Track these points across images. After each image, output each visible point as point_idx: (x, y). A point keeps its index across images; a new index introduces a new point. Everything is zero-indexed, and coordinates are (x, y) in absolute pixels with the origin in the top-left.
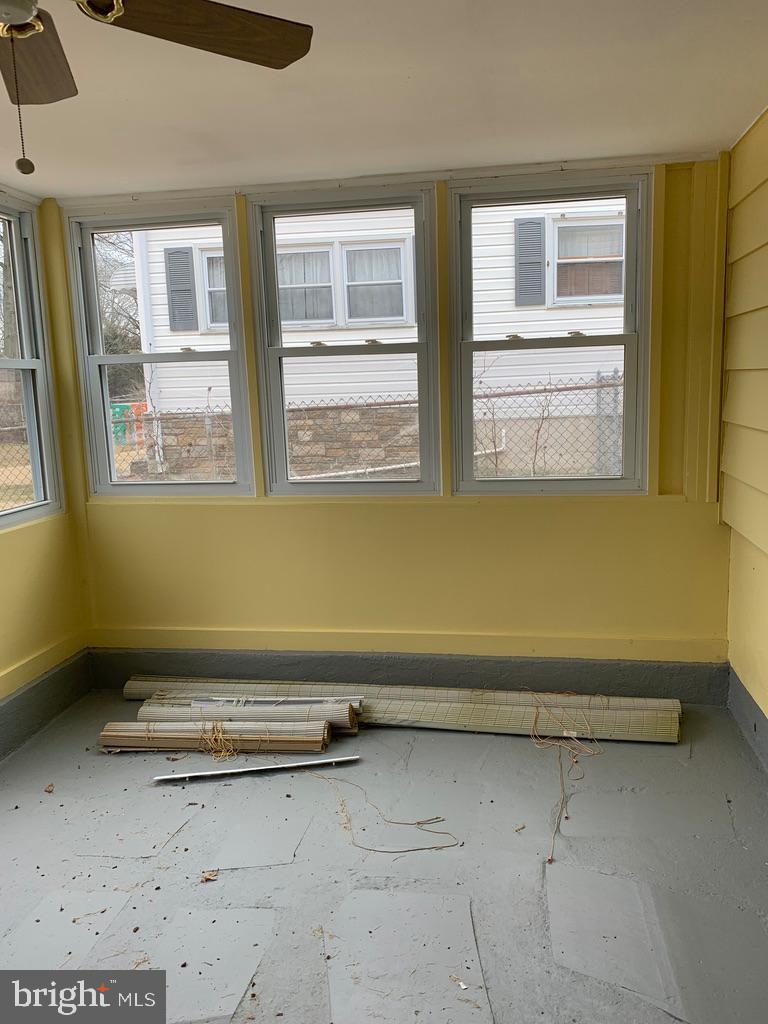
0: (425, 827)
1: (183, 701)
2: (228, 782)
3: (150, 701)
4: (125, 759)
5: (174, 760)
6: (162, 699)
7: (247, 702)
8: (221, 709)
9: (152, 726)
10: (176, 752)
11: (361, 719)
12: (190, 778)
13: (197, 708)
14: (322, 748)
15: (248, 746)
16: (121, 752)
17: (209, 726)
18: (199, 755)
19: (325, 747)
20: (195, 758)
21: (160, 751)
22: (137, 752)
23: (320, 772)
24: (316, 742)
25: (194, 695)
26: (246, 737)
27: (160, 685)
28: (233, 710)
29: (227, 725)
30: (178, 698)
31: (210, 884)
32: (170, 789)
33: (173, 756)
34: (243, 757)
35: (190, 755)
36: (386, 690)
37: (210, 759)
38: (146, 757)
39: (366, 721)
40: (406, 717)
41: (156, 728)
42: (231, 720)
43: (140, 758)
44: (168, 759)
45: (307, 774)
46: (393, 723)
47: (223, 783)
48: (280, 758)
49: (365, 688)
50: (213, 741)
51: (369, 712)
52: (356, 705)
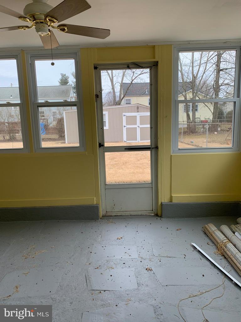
10: (213, 243)
12: (198, 250)
15: (225, 256)
16: (205, 233)
17: (225, 241)
20: (213, 249)
21: (211, 239)
22: (208, 236)
26: (227, 252)
32: (191, 249)
33: (210, 243)
35: (214, 246)
43: (205, 238)
47: (201, 258)
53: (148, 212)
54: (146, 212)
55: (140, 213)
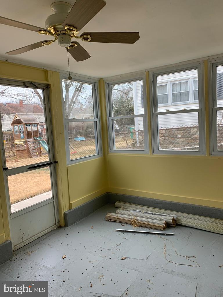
0: (189, 258)
1: (128, 210)
2: (135, 234)
3: (120, 208)
4: (111, 223)
5: (123, 225)
6: (123, 209)
7: (144, 212)
8: (137, 213)
9: (119, 215)
10: (124, 223)
11: (177, 223)
12: (126, 231)
13: (131, 212)
14: (163, 229)
15: (142, 225)
16: (111, 221)
17: (133, 217)
18: (129, 225)
19: (164, 229)
20: (128, 226)
21: (120, 222)
22: (115, 222)
23: (161, 236)
24: (162, 227)
25: (131, 208)
26: (142, 222)
27: (124, 204)
28: (140, 214)
29: (138, 218)
30: (127, 209)
31: (123, 260)
32: (120, 233)
33: (123, 224)
34: (141, 228)
35: (127, 225)
36: (187, 215)
37: (132, 227)
38: (117, 223)
39: (178, 223)
40: (191, 224)
41: (120, 216)
42: (139, 217)
43: (115, 223)
44: (122, 225)
45: (157, 236)
46: (187, 225)
47: (134, 234)
48: (151, 230)
49: (180, 214)
50: (133, 222)
51: (180, 221)
52: (175, 218)
53: (52, 227)
54: (51, 228)
55: (46, 232)
